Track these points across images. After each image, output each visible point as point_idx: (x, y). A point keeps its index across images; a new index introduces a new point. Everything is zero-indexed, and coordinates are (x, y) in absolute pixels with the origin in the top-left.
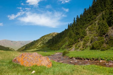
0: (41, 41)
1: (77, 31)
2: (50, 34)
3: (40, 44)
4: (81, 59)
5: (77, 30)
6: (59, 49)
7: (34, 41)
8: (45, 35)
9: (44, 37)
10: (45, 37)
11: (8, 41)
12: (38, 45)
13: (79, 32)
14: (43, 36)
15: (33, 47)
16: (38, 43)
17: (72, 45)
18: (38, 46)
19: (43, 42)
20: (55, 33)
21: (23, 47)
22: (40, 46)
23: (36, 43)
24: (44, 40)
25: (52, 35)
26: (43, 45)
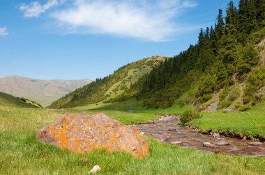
0: (117, 82)
1: (228, 52)
2: (145, 60)
3: (115, 91)
4: (238, 137)
5: (228, 49)
6: (170, 106)
7: (98, 80)
8: (129, 65)
9: (126, 70)
10: (130, 69)
12: (108, 93)
13: (232, 55)
14: (124, 67)
15: (94, 97)
16: (108, 87)
17: (209, 92)
18: (107, 96)
19: (123, 83)
20: (157, 59)
21: (67, 96)
22: (115, 96)
23: (104, 87)
24: (125, 77)
25: (150, 63)
26: (123, 91)
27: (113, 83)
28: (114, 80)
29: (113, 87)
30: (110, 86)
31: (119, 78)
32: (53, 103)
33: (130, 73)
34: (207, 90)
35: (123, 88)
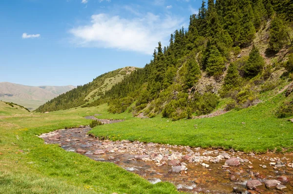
0: (95, 89)
2: (119, 70)
3: (93, 96)
6: (123, 112)
7: (79, 87)
8: (106, 74)
9: (103, 78)
10: (106, 77)
11: (13, 85)
12: (86, 98)
13: (162, 75)
14: (101, 76)
15: (75, 102)
16: (87, 93)
18: (86, 101)
19: (100, 90)
20: (130, 69)
21: (52, 101)
22: (93, 101)
23: (83, 93)
24: (102, 84)
25: (123, 73)
26: (99, 97)
27: (92, 90)
28: (92, 87)
29: (92, 93)
30: (89, 92)
31: (97, 85)
32: (40, 106)
33: (107, 81)
34: (143, 101)
35: (99, 94)
